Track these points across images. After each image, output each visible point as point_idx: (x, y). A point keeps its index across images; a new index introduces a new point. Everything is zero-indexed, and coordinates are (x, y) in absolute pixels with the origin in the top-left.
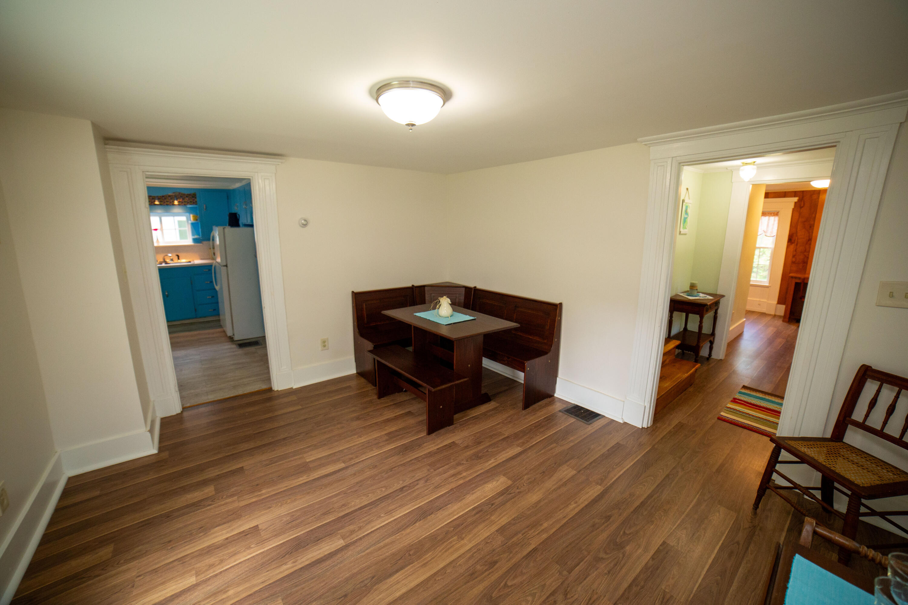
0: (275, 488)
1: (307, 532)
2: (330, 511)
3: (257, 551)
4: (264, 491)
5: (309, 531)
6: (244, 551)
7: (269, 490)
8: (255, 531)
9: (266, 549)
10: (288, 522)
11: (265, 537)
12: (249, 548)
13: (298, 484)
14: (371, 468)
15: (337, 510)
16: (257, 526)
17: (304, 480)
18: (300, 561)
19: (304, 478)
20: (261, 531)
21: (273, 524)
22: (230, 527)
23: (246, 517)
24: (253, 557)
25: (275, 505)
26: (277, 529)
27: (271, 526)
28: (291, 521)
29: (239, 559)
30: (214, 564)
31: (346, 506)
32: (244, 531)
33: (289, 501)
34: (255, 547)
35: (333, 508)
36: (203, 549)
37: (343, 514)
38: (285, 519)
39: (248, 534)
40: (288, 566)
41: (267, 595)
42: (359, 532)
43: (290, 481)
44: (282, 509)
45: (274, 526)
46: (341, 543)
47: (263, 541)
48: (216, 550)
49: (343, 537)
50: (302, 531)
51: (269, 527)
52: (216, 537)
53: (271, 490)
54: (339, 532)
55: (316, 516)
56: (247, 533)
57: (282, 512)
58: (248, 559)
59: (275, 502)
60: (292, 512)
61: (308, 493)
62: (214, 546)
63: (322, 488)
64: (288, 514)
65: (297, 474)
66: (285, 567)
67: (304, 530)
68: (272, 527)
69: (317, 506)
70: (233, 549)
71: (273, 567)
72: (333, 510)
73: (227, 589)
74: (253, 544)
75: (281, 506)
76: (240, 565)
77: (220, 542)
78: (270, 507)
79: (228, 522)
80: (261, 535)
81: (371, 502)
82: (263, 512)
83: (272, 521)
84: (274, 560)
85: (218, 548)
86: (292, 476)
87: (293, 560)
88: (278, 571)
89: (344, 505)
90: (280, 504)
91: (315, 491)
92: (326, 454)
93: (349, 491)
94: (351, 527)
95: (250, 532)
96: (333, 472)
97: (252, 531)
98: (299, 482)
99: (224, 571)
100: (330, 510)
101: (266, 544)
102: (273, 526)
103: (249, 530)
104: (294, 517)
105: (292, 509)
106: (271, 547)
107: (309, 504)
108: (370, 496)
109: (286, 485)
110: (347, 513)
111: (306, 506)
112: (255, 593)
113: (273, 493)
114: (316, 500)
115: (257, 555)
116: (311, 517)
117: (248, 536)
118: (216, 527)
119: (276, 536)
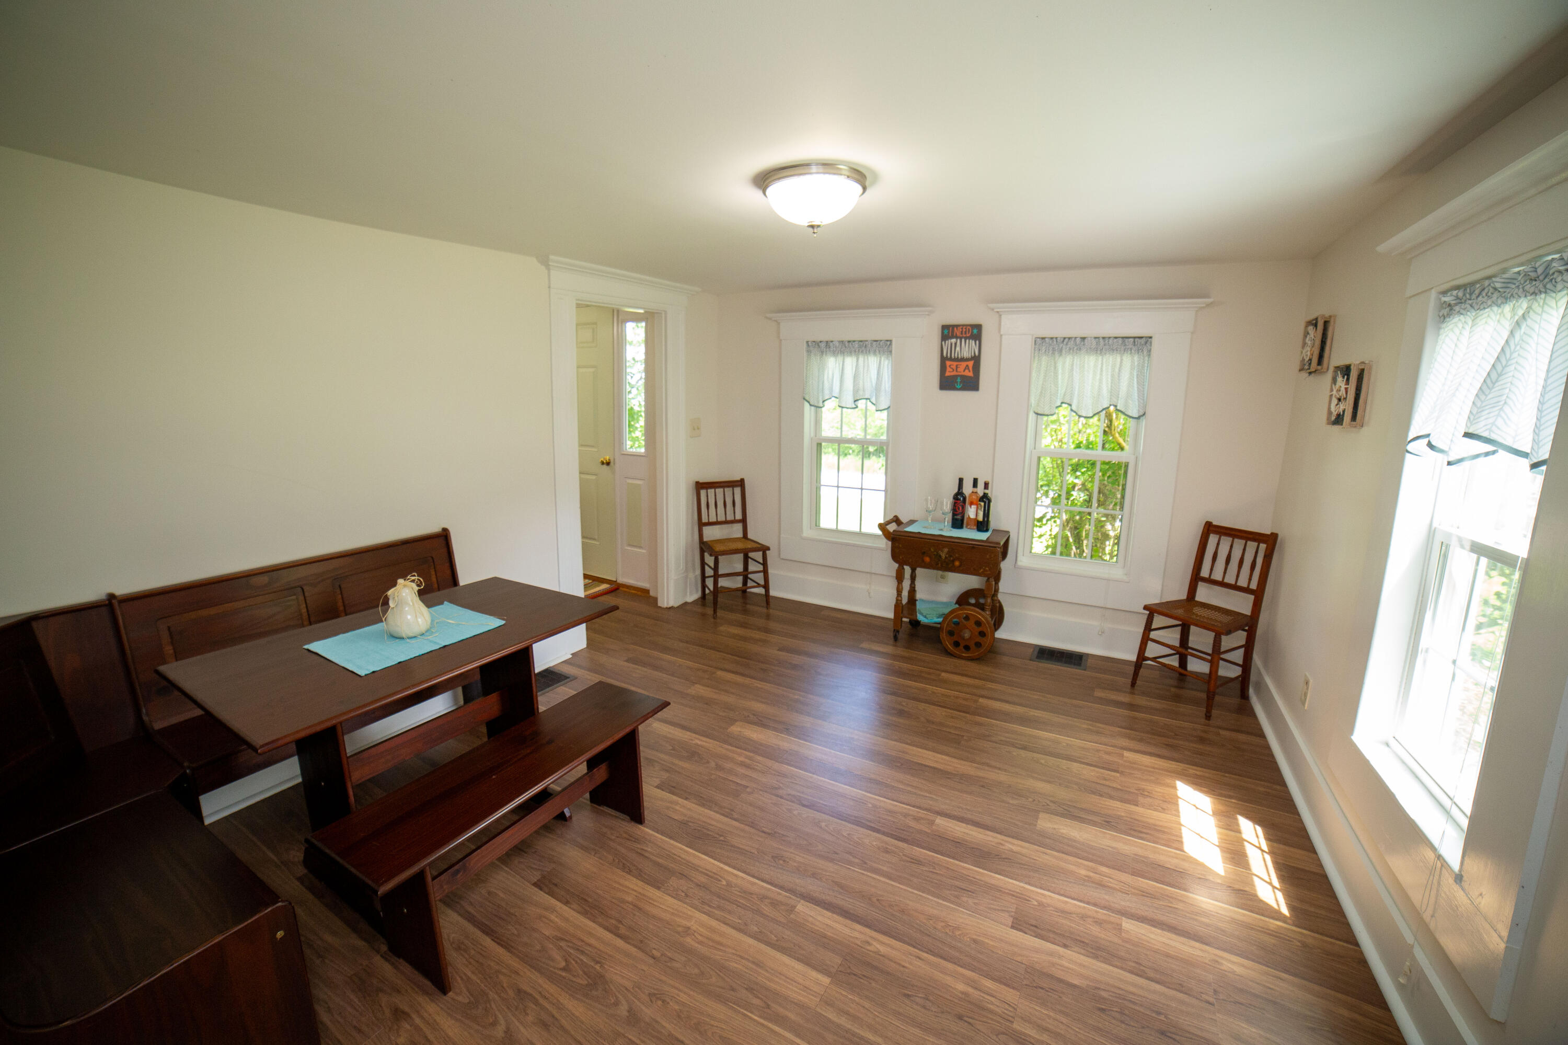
0: (939, 976)
1: (960, 861)
2: (909, 860)
3: (1033, 891)
4: (961, 987)
5: (957, 860)
6: (1049, 905)
7: (949, 980)
8: (1020, 921)
9: (1022, 884)
10: (970, 893)
11: (1013, 901)
12: (1041, 904)
13: (898, 944)
14: (784, 861)
15: (901, 854)
16: (1012, 927)
17: (883, 943)
18: (996, 840)
19: (878, 946)
20: (1013, 914)
21: (990, 908)
22: (1054, 964)
23: (1019, 959)
24: (1041, 888)
25: (965, 938)
26: (990, 897)
27: (995, 909)
28: (965, 891)
29: (1059, 900)
30: (1095, 922)
31: (887, 848)
32: (1035, 937)
33: (940, 925)
34: (1033, 899)
35: (900, 860)
36: (1106, 961)
37: (900, 844)
38: (971, 901)
39: (1032, 925)
40: (1011, 846)
41: (1047, 840)
42: (911, 813)
43: (903, 964)
44: (961, 920)
45: (991, 904)
46: (940, 821)
47: (1021, 897)
48: (1087, 941)
49: (932, 823)
50: (964, 868)
51: (998, 910)
52: (1081, 965)
53: (948, 978)
54: (929, 831)
55: (931, 870)
56: (1033, 928)
57: (965, 917)
58: (1049, 890)
59: (959, 945)
60: (952, 903)
61: (903, 911)
62: (1088, 951)
63: (878, 900)
64: (959, 905)
65: (876, 968)
66: (1014, 848)
67: (961, 866)
68: (994, 907)
69: (915, 880)
70: (1063, 921)
71: (1027, 859)
72: (904, 858)
73: (1086, 878)
74: (1033, 905)
75: (958, 928)
76: (1062, 892)
77: (1076, 949)
78: (975, 941)
79: (1051, 977)
80: (1016, 908)
81: (857, 825)
82: (991, 943)
83: (988, 914)
84: (1020, 864)
85: (1083, 942)
86: (888, 973)
87: (1001, 847)
88: (1024, 851)
89: (887, 851)
90: (957, 933)
91: (891, 906)
92: (786, 959)
93: (857, 861)
94: (913, 824)
95: (1027, 926)
96: (827, 909)
97: (1025, 925)
98: (892, 947)
99: (1084, 902)
100: (907, 861)
101: (1018, 891)
102: (992, 906)
103: (1027, 931)
104: (956, 893)
105: (949, 907)
106: (1014, 882)
107: (921, 894)
108: (848, 832)
109: (919, 963)
110: (896, 839)
111: (928, 894)
112: (1058, 851)
113: (950, 966)
114: (905, 890)
115: (1036, 887)
116: (937, 873)
117: (1034, 923)
118: (1075, 986)
119: (998, 889)
